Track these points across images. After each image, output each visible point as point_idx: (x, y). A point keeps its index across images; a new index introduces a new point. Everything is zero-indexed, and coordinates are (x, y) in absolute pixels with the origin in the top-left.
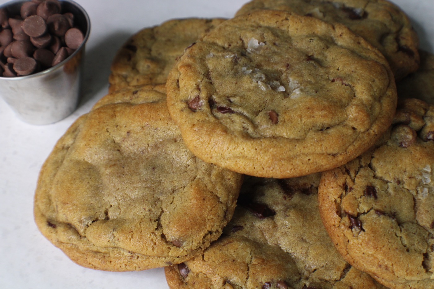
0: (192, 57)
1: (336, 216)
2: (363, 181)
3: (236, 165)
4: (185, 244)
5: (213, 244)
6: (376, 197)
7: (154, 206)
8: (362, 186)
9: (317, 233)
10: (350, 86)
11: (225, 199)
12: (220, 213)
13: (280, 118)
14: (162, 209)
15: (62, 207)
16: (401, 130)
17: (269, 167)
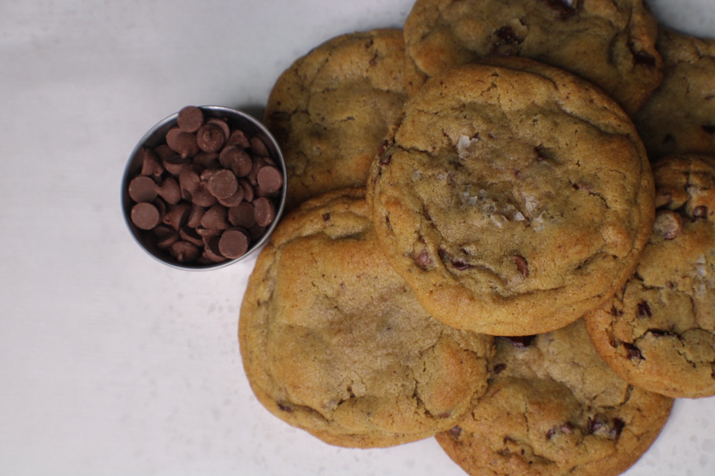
0: (395, 186)
1: (611, 347)
2: (632, 300)
3: (493, 331)
4: (452, 413)
5: (479, 399)
6: (649, 314)
7: (405, 379)
8: (632, 306)
9: (588, 352)
10: (599, 195)
11: (483, 352)
12: (482, 370)
13: (531, 268)
14: (415, 380)
15: (294, 391)
16: (663, 219)
17: (531, 328)
